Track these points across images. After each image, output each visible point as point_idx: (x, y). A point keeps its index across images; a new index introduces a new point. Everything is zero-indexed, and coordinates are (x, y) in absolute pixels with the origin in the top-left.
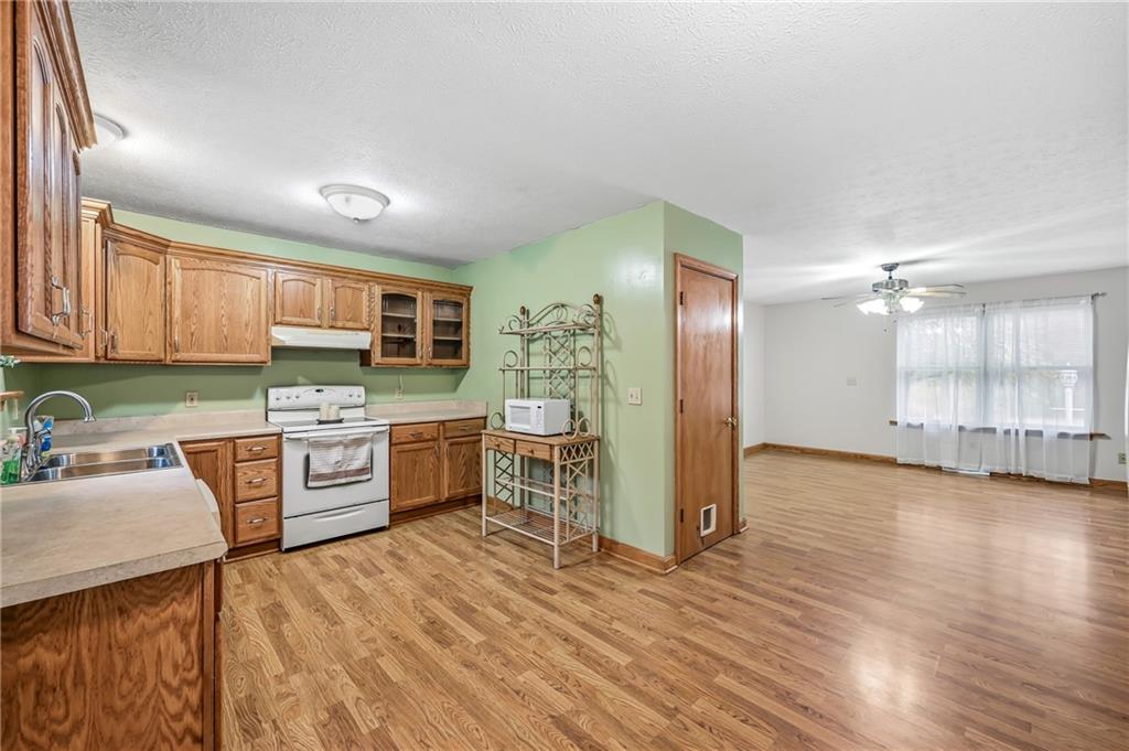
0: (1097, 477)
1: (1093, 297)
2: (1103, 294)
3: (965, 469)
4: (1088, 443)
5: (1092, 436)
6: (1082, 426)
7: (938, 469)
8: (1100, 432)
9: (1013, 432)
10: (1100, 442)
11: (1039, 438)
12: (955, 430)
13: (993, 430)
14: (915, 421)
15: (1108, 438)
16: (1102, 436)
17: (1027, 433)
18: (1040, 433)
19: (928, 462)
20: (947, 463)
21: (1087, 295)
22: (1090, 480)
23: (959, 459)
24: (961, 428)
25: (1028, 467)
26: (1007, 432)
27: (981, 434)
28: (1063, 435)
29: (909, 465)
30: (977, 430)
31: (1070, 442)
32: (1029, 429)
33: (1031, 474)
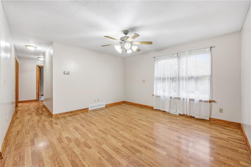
0: (212, 117)
1: (211, 48)
2: (214, 47)
3: (172, 112)
4: (209, 104)
5: (210, 102)
6: (207, 97)
7: (164, 112)
8: (213, 100)
9: (185, 99)
10: (213, 104)
11: (193, 102)
12: (169, 98)
13: (179, 98)
14: (158, 95)
15: (216, 102)
16: (214, 101)
17: (190, 100)
18: (193, 100)
19: (162, 109)
20: (167, 110)
21: (208, 47)
22: (210, 118)
23: (170, 109)
24: (171, 98)
25: (190, 112)
26: (184, 99)
27: (177, 100)
28: (201, 101)
29: (157, 110)
30: (176, 98)
31: (203, 103)
32: (191, 98)
33: (191, 115)
